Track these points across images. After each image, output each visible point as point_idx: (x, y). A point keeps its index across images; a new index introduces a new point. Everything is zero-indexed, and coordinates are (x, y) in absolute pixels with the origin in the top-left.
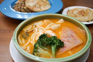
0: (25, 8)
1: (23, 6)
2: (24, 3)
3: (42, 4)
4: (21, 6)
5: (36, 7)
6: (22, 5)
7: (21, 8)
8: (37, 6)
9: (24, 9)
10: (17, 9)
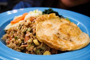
0: (35, 41)
1: (29, 37)
2: (29, 29)
3: (71, 30)
4: (24, 37)
5: (61, 38)
6: (27, 35)
7: (23, 41)
8: (63, 36)
9: (32, 43)
10: (14, 45)
